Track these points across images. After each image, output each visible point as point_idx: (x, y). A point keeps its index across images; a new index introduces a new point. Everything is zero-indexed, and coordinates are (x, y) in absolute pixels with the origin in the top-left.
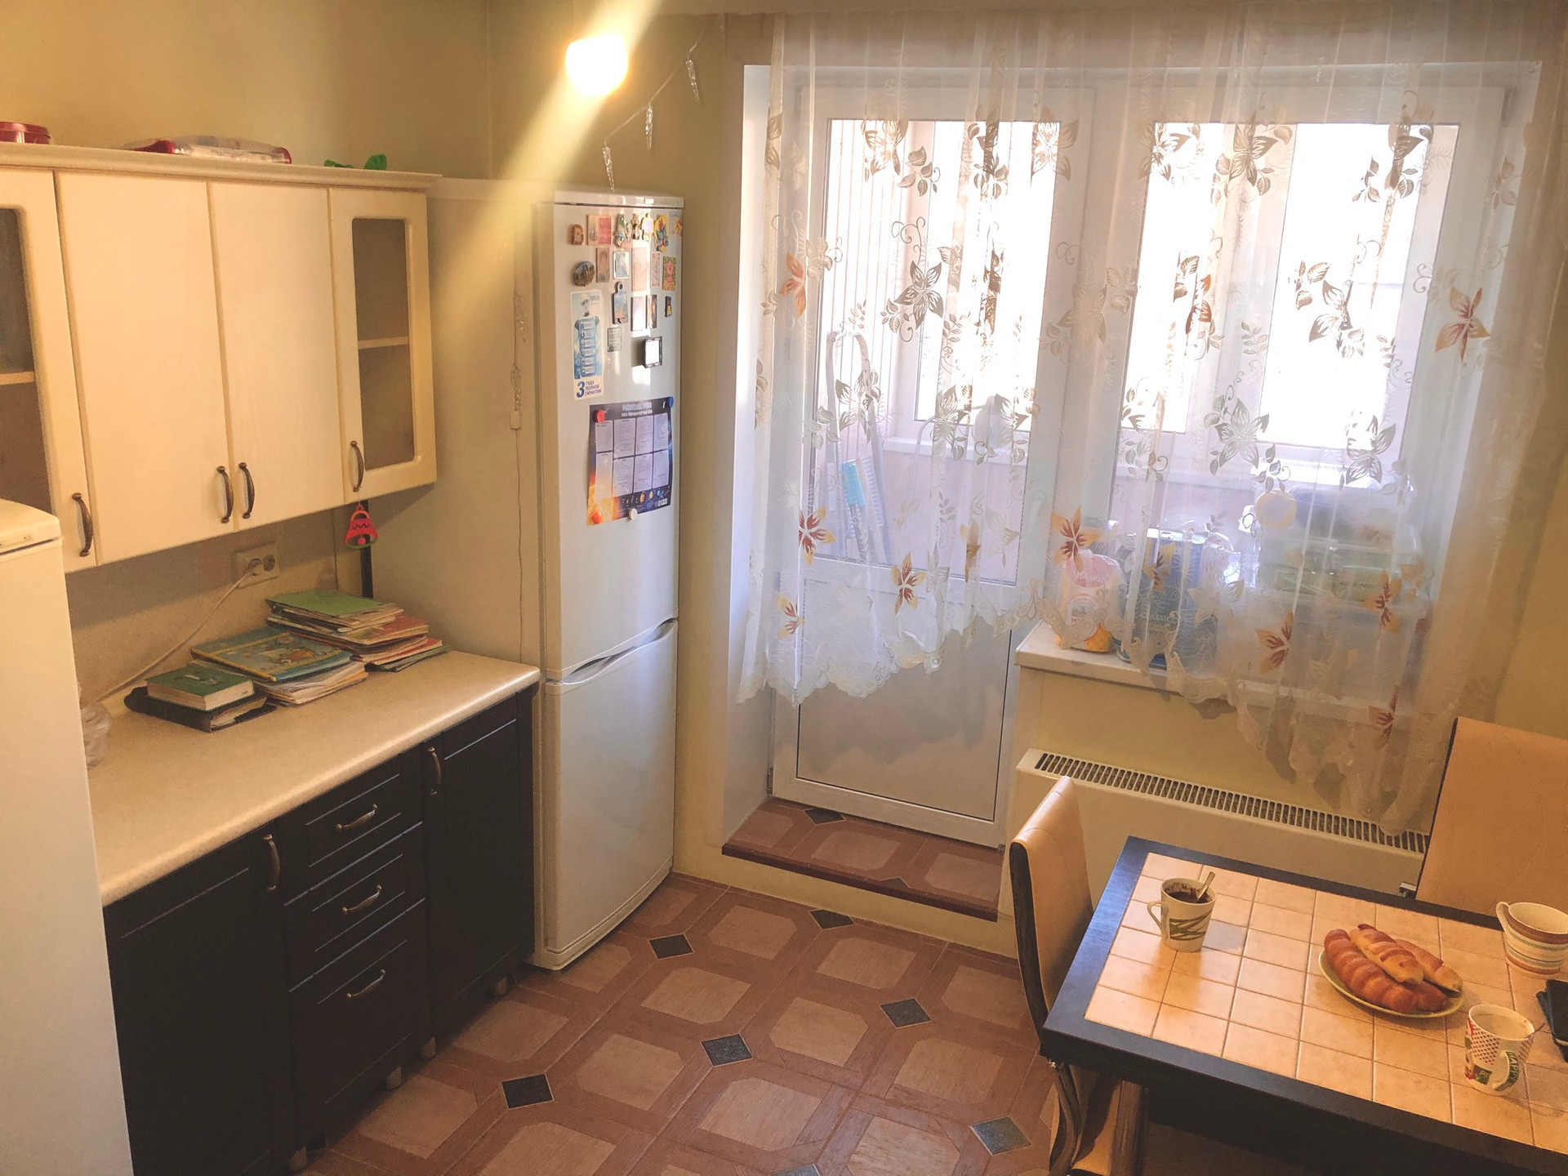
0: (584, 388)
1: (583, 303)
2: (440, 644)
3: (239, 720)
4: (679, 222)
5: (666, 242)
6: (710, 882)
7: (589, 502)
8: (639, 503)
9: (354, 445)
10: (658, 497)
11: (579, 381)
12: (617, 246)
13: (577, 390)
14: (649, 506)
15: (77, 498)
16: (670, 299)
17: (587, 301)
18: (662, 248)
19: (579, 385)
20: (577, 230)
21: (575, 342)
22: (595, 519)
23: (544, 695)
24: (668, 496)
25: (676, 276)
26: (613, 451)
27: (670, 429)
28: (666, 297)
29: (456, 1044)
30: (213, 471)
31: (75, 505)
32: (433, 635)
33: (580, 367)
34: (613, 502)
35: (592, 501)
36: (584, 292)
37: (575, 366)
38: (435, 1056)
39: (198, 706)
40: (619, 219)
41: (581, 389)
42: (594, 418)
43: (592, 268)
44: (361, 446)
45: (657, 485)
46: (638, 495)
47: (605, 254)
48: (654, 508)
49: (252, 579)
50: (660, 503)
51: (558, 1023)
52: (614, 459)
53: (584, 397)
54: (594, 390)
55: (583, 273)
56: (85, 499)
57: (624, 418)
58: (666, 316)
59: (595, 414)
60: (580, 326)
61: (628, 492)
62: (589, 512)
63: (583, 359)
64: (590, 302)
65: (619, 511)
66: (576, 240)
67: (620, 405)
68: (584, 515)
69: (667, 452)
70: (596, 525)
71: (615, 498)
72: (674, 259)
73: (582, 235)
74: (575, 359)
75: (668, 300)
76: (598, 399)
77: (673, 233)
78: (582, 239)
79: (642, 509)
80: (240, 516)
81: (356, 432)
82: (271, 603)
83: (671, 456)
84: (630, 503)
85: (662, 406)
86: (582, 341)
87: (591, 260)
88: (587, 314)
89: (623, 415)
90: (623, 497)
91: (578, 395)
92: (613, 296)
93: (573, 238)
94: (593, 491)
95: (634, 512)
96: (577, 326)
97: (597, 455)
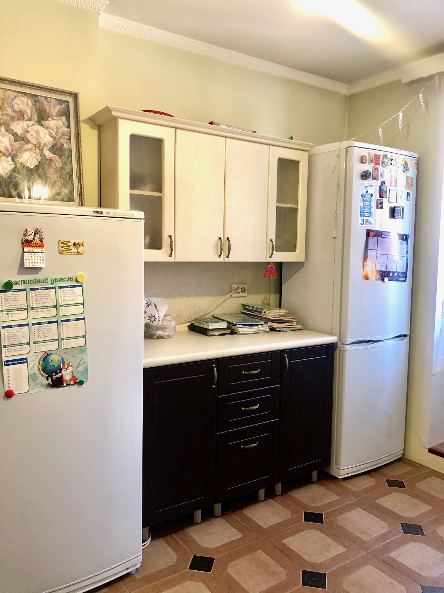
0: (364, 222)
1: (366, 187)
2: (301, 326)
3: (220, 335)
4: (416, 163)
5: (408, 170)
6: (421, 465)
7: (364, 269)
8: (389, 276)
9: (271, 240)
10: (400, 276)
11: (361, 218)
12: (383, 167)
13: (361, 222)
14: (395, 279)
15: (170, 236)
16: (409, 193)
17: (367, 186)
18: (406, 172)
19: (362, 220)
20: (364, 158)
21: (361, 202)
22: (367, 278)
23: (340, 350)
24: (406, 277)
25: (413, 185)
26: (377, 250)
27: (407, 248)
28: (407, 193)
29: (291, 493)
30: (217, 238)
31: (169, 238)
32: (298, 323)
33: (363, 212)
34: (375, 273)
35: (366, 269)
36: (367, 182)
37: (360, 212)
38: (280, 495)
39: (206, 327)
40: (385, 156)
41: (362, 222)
42: (368, 235)
43: (370, 173)
44: (274, 241)
45: (399, 270)
46: (389, 272)
47: (377, 169)
48: (397, 280)
49: (236, 295)
50: (400, 279)
51: (335, 498)
52: (377, 254)
53: (364, 225)
54: (369, 223)
55: (366, 175)
56: (173, 237)
57: (383, 237)
58: (407, 200)
59: (369, 233)
60: (363, 196)
61: (384, 270)
62: (364, 274)
63: (364, 210)
64: (369, 187)
65: (379, 277)
66: (363, 161)
67: (382, 232)
68: (361, 274)
69: (405, 258)
70: (367, 280)
71: (377, 271)
72: (412, 178)
73: (366, 160)
74: (360, 209)
75: (408, 194)
76: (370, 227)
77: (412, 167)
78: (366, 161)
79: (391, 279)
80: (225, 256)
81: (272, 235)
82: (243, 305)
83: (407, 260)
84: (384, 275)
85: (404, 238)
86: (364, 202)
87: (371, 170)
88: (367, 192)
89: (383, 236)
90: (381, 271)
91: (361, 224)
92: (380, 186)
93: (362, 160)
94: (366, 265)
95: (386, 279)
96: (362, 196)
97: (369, 250)
